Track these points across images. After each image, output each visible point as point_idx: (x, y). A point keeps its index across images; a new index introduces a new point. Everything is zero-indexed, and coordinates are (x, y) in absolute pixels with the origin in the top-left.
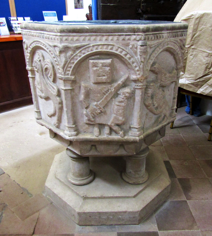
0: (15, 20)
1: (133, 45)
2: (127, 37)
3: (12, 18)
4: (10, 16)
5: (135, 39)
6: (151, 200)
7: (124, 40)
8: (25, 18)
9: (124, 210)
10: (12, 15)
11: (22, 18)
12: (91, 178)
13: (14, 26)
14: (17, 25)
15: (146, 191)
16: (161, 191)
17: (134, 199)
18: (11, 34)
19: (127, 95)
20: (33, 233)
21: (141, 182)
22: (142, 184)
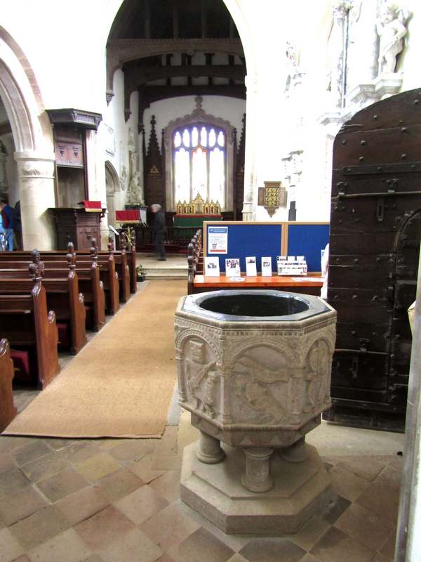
0: (283, 260)
1: (216, 337)
2: (212, 329)
3: (280, 258)
4: (280, 255)
5: (216, 332)
6: (250, 514)
7: (210, 330)
8: (298, 257)
9: (215, 506)
10: (282, 254)
11: (293, 257)
12: (214, 459)
13: (279, 266)
14: (284, 266)
15: (252, 503)
16: (271, 514)
17: (231, 501)
18: (273, 275)
19: (213, 378)
20: (148, 484)
21: (251, 489)
22: (252, 492)
